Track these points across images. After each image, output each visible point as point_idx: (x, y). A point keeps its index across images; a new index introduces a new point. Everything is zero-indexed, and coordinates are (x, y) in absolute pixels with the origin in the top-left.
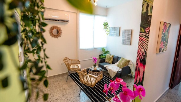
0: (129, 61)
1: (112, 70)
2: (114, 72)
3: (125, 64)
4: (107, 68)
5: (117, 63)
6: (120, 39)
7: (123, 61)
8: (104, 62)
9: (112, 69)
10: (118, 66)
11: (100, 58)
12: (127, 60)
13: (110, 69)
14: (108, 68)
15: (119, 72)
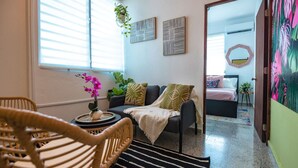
0: (192, 87)
1: (149, 118)
2: (160, 122)
3: (184, 96)
4: (134, 115)
5: (159, 101)
6: (158, 44)
7: (175, 90)
8: (123, 105)
9: (152, 115)
10: (164, 106)
11: (109, 97)
12: (185, 87)
13: (145, 117)
14: (137, 113)
15: (176, 119)
